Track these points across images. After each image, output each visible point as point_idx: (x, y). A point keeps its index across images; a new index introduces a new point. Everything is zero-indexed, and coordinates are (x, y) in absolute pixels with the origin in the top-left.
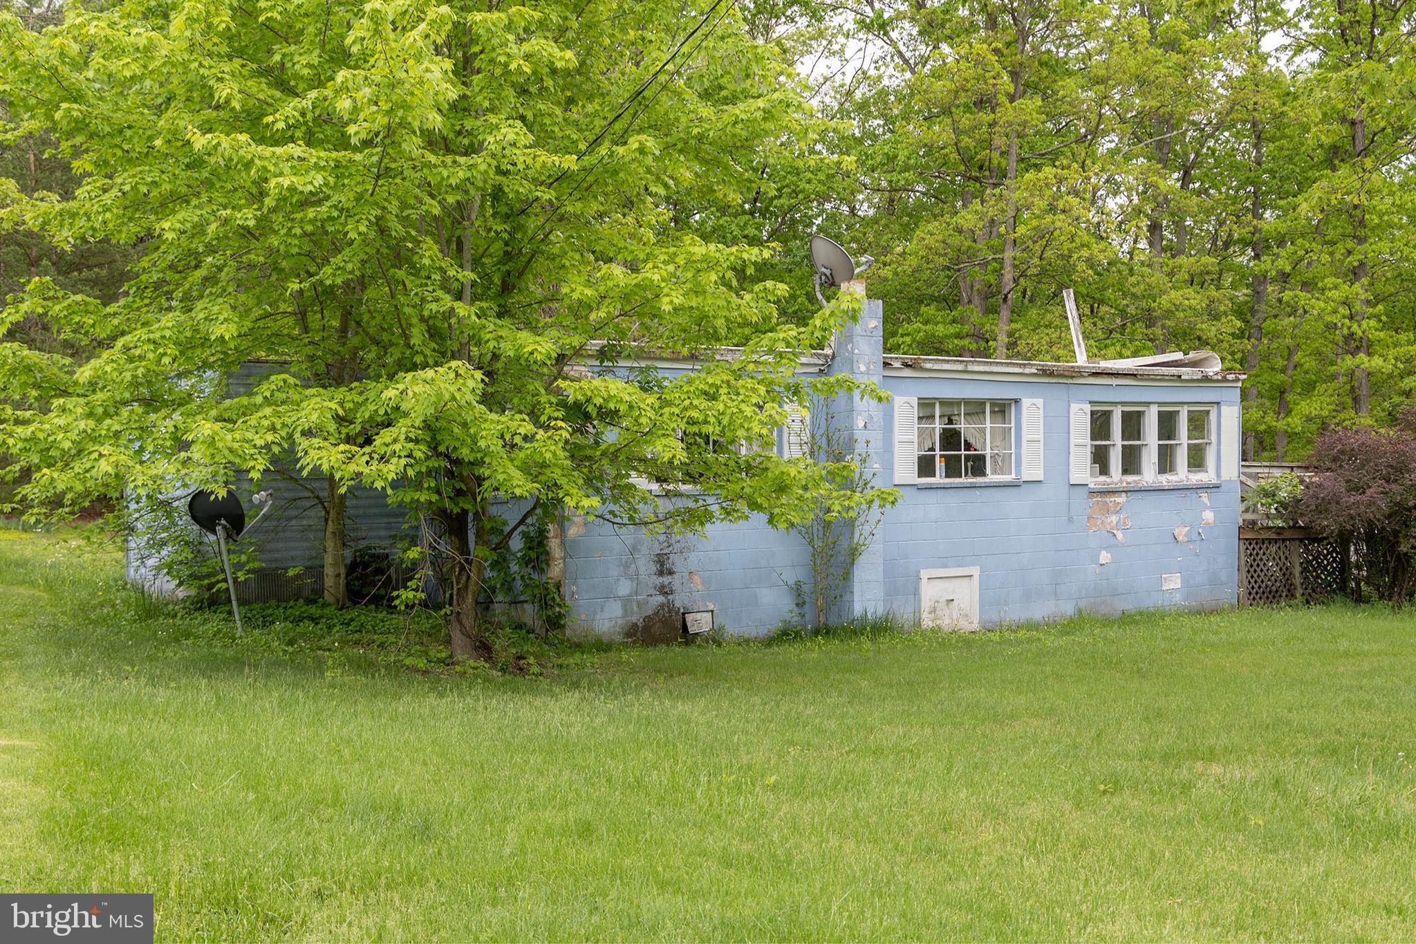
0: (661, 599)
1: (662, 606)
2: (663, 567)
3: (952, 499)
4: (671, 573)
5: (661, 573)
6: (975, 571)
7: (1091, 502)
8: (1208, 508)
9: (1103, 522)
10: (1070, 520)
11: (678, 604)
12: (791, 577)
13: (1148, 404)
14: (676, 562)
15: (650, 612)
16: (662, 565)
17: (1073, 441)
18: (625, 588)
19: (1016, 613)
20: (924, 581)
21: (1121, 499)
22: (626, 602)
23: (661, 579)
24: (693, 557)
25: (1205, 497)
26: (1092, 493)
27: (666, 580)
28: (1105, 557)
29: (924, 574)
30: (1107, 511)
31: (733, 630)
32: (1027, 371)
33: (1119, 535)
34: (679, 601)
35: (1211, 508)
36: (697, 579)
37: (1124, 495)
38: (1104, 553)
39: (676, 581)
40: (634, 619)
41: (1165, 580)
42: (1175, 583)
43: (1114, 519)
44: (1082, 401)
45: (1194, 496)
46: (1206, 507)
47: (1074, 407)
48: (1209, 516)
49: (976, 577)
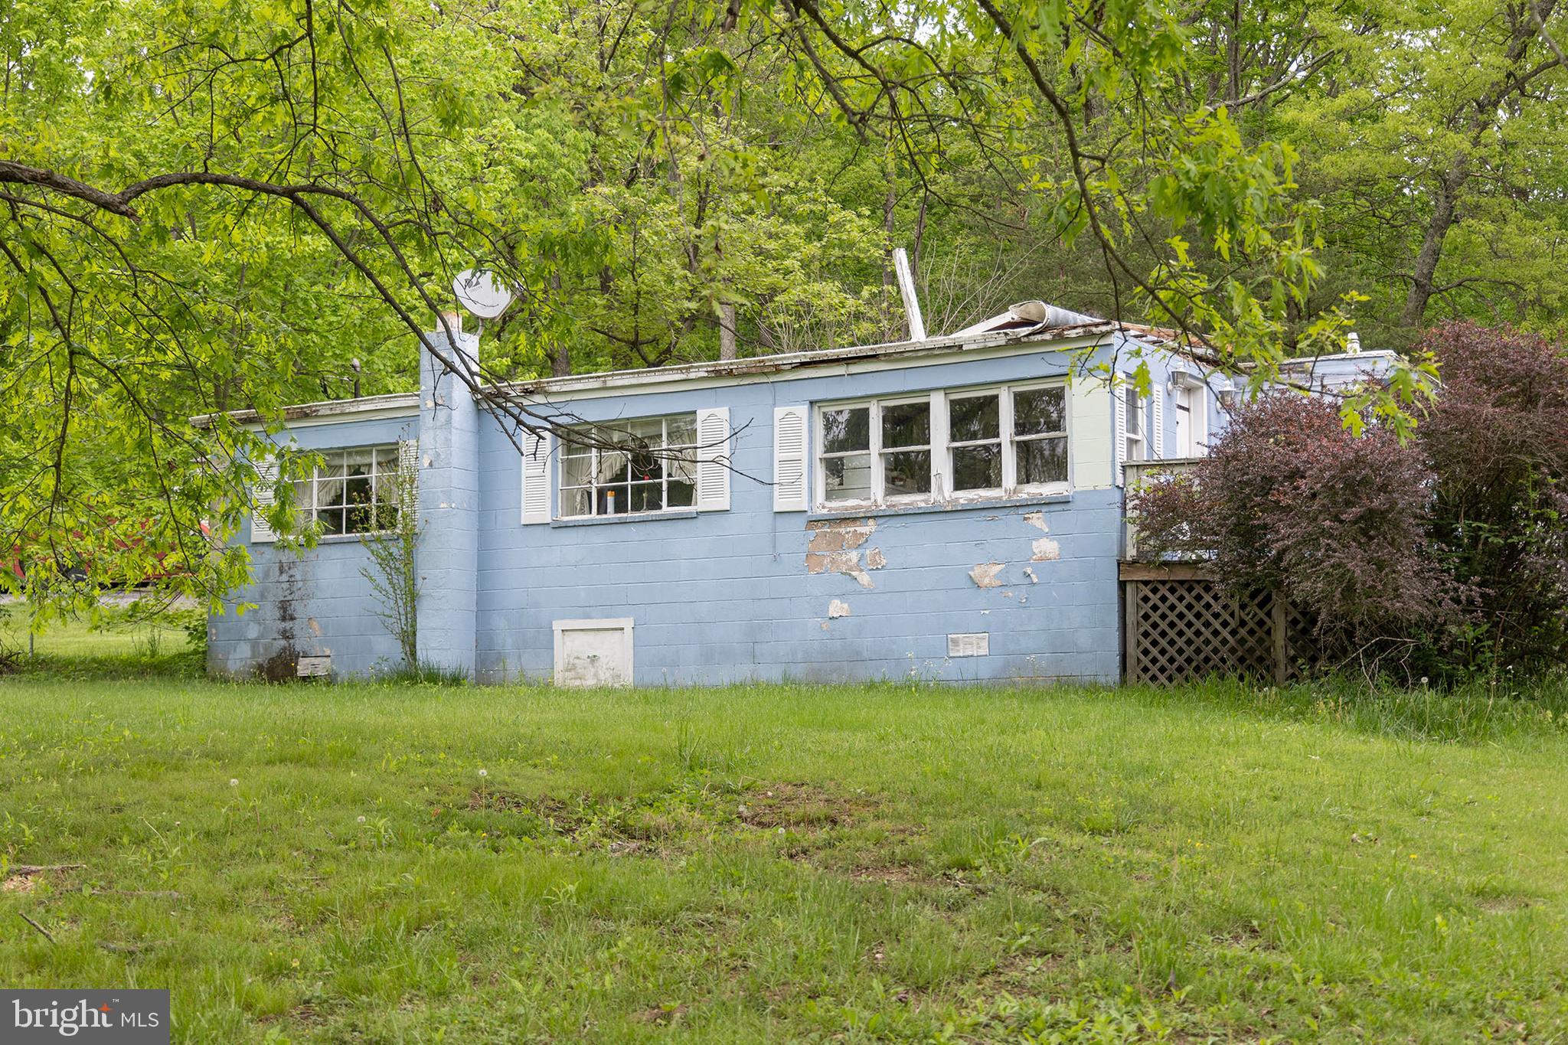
0: (283, 643)
1: (284, 649)
2: (286, 613)
3: (598, 537)
4: (292, 619)
5: (283, 619)
6: (628, 623)
7: (811, 534)
8: (1046, 535)
9: (833, 561)
10: (777, 559)
11: (298, 648)
13: (928, 391)
14: (297, 608)
15: (274, 655)
16: (285, 610)
17: (778, 456)
18: (253, 632)
19: (688, 674)
20: (557, 635)
21: (869, 527)
22: (254, 644)
23: (284, 625)
24: (312, 604)
25: (1038, 520)
26: (814, 522)
27: (288, 625)
28: (837, 607)
29: (558, 626)
30: (838, 544)
31: (343, 674)
32: (692, 376)
33: (864, 578)
34: (299, 645)
35: (1049, 536)
36: (315, 625)
37: (871, 522)
38: (836, 602)
39: (296, 626)
40: (260, 660)
41: (955, 642)
42: (976, 646)
43: (854, 556)
44: (796, 402)
45: (1013, 519)
46: (1040, 535)
47: (780, 412)
48: (1047, 547)
49: (628, 630)
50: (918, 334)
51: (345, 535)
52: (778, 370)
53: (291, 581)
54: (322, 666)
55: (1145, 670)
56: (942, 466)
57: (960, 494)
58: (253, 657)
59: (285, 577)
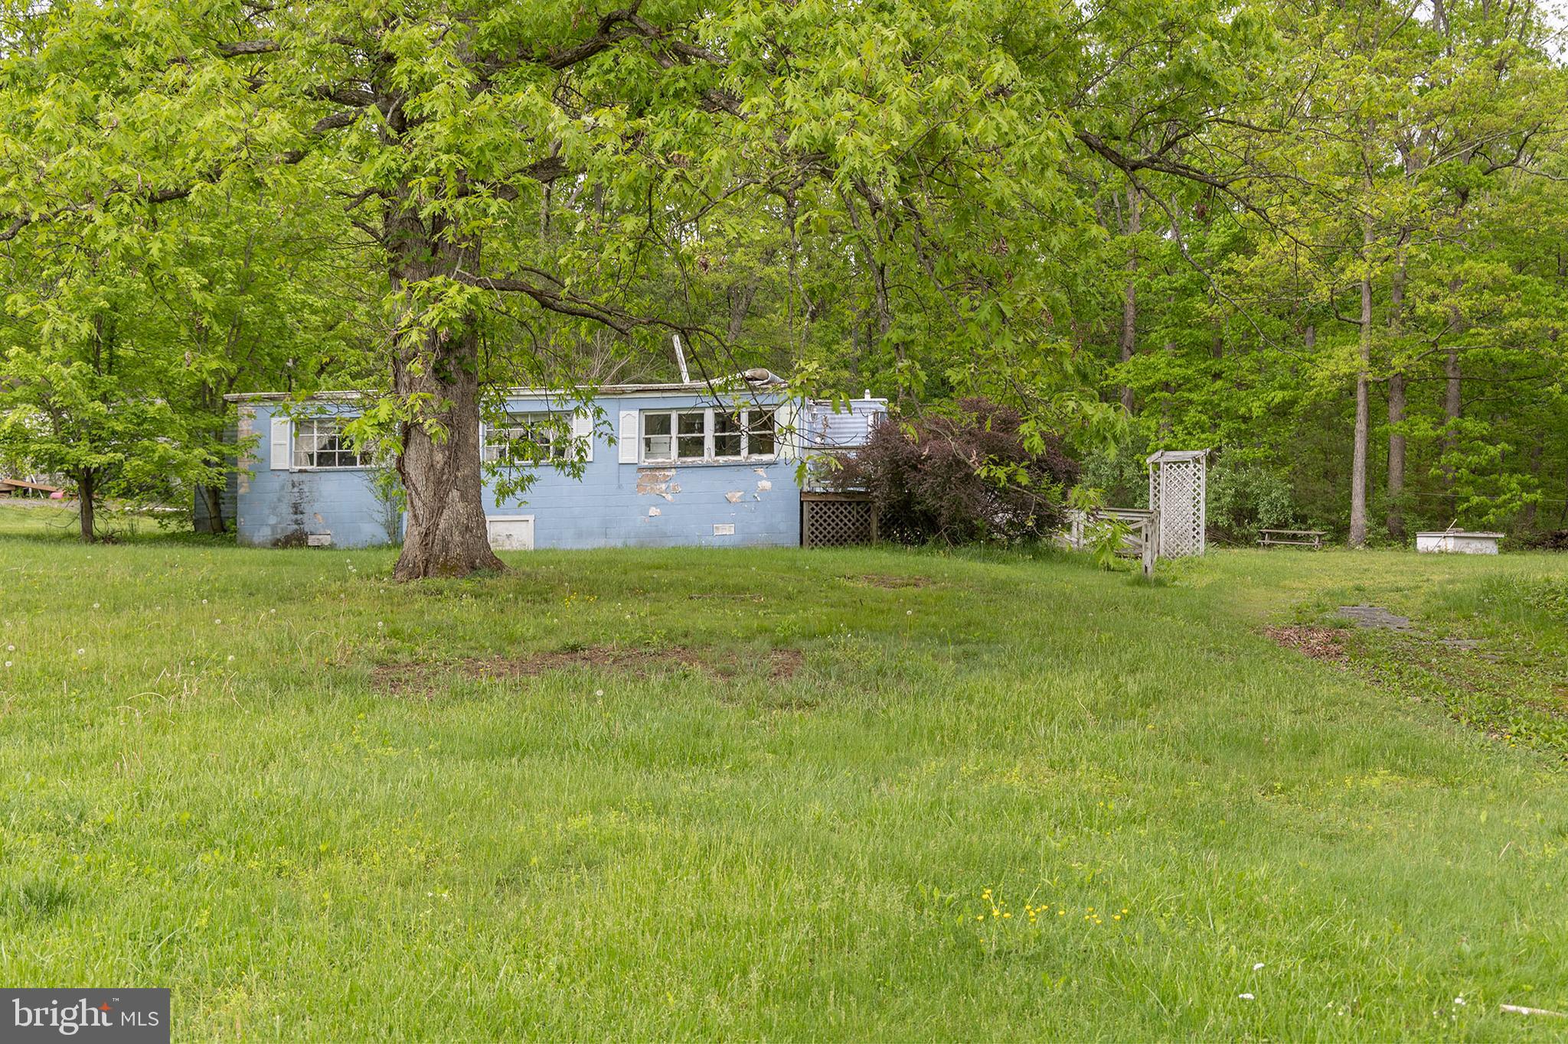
0: (296, 527)
1: (296, 530)
2: (297, 509)
4: (302, 513)
5: (296, 513)
6: (531, 518)
7: (640, 475)
8: (765, 479)
9: (652, 488)
10: (620, 487)
11: (306, 530)
12: (381, 518)
13: (704, 408)
14: (306, 508)
15: (289, 533)
16: (296, 508)
17: (622, 436)
18: (273, 520)
19: (567, 543)
20: (489, 523)
21: (673, 472)
22: (274, 528)
23: (296, 516)
24: (317, 506)
25: (761, 472)
26: (640, 469)
27: (299, 517)
28: (653, 511)
29: (490, 519)
30: (656, 480)
31: (342, 545)
33: (669, 497)
34: (308, 528)
35: (767, 479)
36: (319, 517)
37: (671, 470)
38: (653, 508)
39: (305, 518)
40: (278, 536)
41: (717, 528)
42: (728, 530)
43: (664, 486)
44: (632, 409)
45: (748, 470)
46: (762, 478)
47: (622, 414)
48: (766, 484)
49: (531, 522)
50: (687, 381)
51: (337, 467)
52: (623, 392)
53: (301, 492)
54: (326, 540)
55: (812, 541)
56: (709, 443)
57: (719, 458)
58: (273, 534)
59: (296, 490)
